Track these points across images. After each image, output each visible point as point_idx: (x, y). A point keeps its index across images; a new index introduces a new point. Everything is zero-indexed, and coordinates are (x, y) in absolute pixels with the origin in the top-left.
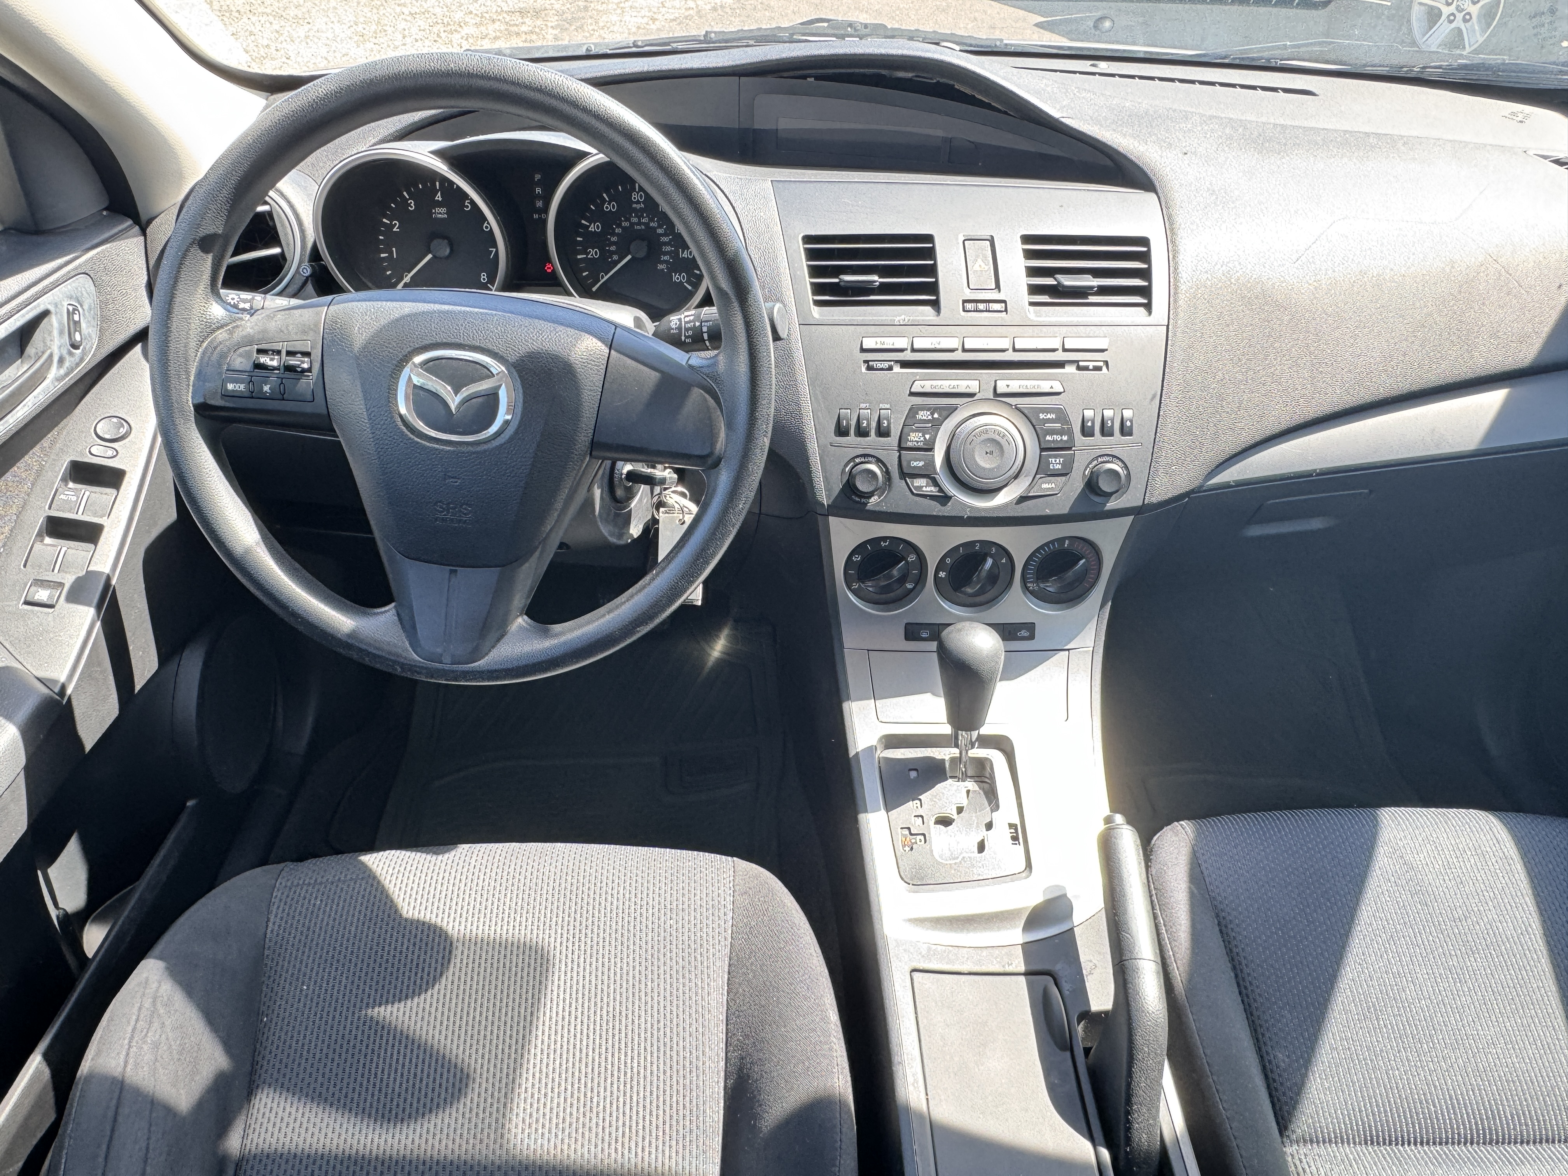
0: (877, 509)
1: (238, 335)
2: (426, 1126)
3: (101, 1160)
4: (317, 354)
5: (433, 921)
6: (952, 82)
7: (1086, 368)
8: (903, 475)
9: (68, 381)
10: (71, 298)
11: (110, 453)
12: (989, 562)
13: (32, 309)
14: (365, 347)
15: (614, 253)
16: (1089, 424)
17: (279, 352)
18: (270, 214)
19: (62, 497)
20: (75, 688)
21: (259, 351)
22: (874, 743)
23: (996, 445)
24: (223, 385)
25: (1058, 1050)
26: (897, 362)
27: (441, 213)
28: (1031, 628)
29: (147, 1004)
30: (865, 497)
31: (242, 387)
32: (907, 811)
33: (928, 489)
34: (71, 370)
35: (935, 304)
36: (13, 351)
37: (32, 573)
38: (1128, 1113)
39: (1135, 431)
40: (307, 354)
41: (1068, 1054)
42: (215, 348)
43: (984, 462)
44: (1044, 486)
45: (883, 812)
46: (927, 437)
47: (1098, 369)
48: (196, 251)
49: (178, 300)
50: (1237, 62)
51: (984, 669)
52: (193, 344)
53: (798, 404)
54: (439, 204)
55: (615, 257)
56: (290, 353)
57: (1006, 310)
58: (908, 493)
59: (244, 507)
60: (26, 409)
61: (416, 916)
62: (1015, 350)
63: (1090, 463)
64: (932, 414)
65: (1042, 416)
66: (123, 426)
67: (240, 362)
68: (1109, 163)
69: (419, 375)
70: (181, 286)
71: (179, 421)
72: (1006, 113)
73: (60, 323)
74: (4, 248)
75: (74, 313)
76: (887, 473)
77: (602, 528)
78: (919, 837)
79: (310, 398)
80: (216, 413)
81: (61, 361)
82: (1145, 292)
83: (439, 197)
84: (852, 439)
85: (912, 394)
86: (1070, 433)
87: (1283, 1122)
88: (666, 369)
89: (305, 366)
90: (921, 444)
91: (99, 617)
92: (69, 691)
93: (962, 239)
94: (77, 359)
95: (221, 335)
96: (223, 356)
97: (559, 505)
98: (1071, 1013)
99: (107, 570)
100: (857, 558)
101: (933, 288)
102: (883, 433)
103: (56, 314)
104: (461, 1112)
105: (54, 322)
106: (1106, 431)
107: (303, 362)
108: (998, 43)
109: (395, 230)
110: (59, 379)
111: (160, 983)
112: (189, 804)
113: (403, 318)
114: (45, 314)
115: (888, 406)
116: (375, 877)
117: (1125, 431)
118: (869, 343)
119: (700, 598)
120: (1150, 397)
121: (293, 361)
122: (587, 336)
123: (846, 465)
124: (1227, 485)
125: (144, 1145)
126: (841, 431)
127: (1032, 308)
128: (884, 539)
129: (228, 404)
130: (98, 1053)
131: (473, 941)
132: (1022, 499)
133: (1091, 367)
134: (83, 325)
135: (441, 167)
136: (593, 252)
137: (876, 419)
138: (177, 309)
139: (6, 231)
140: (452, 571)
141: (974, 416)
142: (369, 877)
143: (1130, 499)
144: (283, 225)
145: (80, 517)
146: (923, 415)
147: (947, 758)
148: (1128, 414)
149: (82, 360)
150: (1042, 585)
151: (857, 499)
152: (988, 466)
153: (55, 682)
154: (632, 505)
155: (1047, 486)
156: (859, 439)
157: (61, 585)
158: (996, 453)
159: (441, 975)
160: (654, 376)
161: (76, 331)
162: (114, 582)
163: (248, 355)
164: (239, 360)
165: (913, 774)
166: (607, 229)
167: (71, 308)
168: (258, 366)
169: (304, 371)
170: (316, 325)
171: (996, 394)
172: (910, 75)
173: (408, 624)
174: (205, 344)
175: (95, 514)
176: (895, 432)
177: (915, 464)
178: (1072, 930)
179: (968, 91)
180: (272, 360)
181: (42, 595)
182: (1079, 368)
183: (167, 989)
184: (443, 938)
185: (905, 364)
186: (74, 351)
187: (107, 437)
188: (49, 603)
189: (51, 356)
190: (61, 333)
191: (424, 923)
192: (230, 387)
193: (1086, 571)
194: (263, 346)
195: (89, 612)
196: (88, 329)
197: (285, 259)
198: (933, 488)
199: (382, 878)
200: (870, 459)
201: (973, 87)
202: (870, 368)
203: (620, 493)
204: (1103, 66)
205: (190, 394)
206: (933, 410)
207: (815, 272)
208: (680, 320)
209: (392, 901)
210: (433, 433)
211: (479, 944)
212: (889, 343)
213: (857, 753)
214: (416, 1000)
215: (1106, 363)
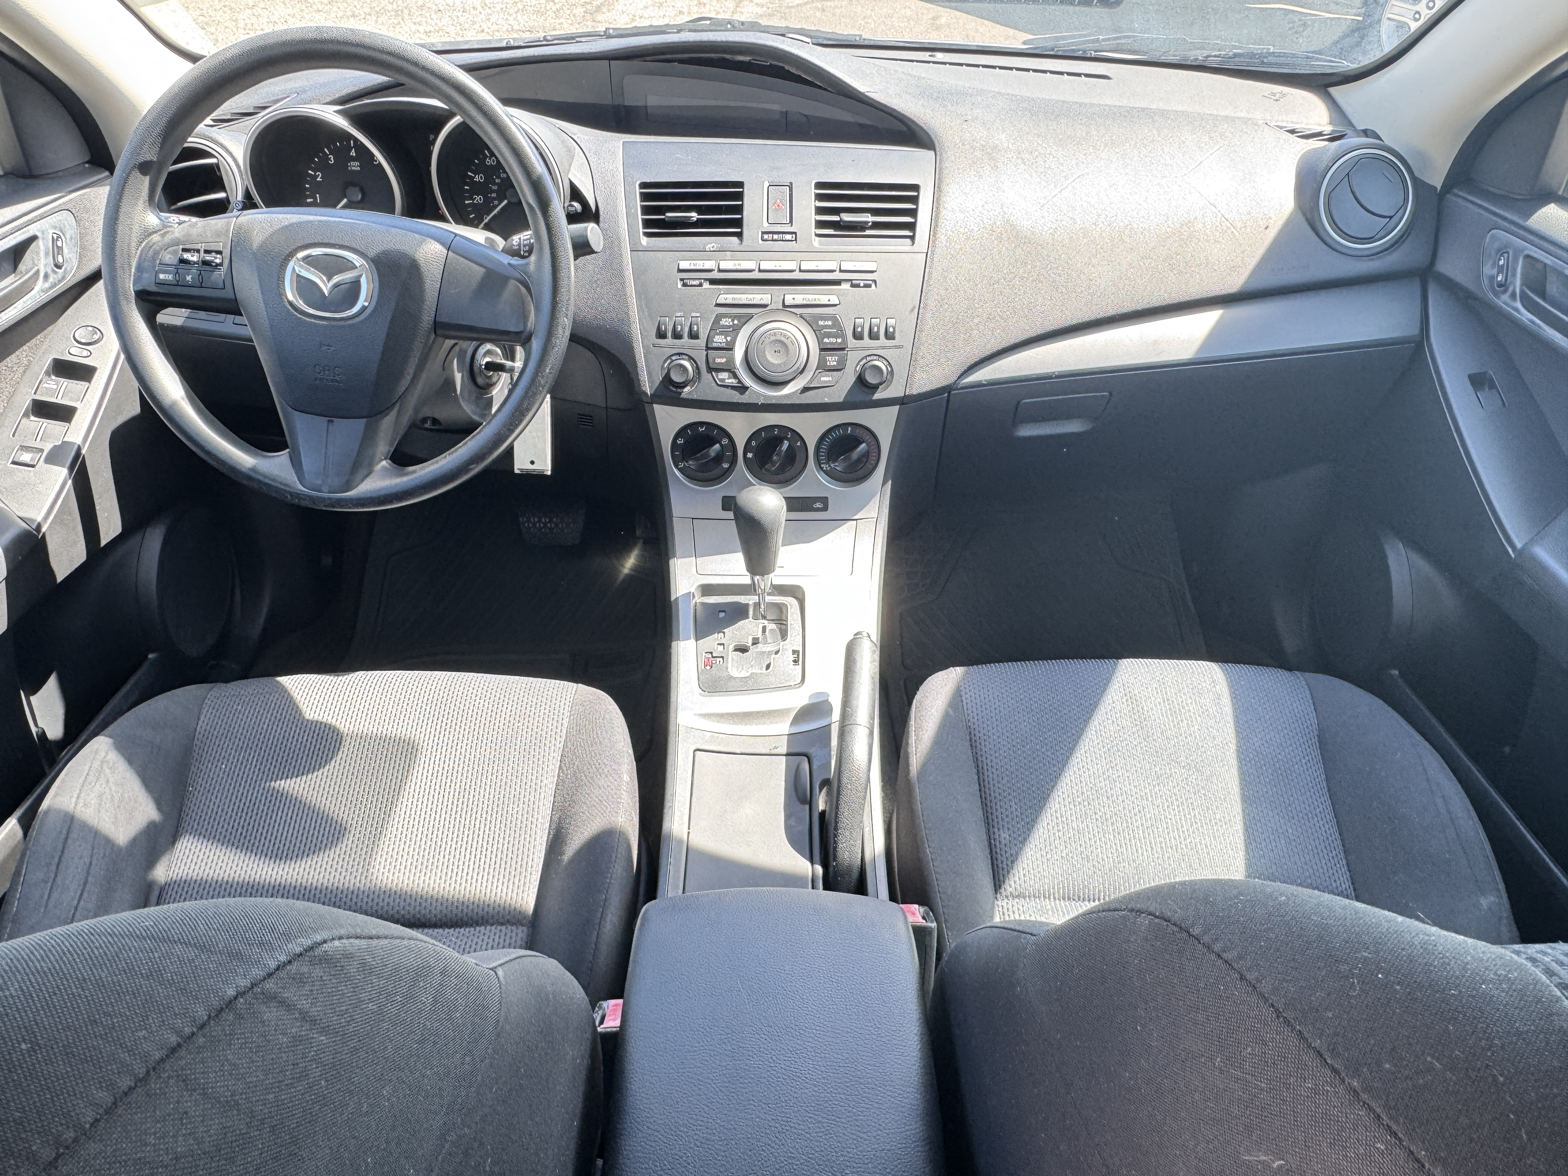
0: (690, 397)
1: (168, 238)
2: (309, 863)
3: (54, 867)
4: (227, 253)
5: (329, 722)
6: (781, 64)
7: (858, 286)
8: (710, 370)
9: (52, 293)
10: (55, 228)
11: (85, 353)
12: (786, 444)
13: (23, 233)
14: (261, 247)
15: (495, 199)
16: (859, 329)
17: (198, 251)
18: (217, 165)
19: (45, 385)
20: (49, 527)
21: (184, 250)
22: (693, 590)
23: (782, 345)
24: (156, 276)
25: (798, 803)
26: (706, 280)
27: (355, 166)
28: (825, 500)
29: (96, 764)
30: (677, 387)
31: (170, 277)
32: (711, 642)
33: (730, 381)
34: (54, 286)
35: (739, 235)
36: (7, 266)
37: (18, 441)
38: (835, 836)
39: (897, 335)
40: (219, 252)
41: (807, 807)
42: (151, 247)
43: (773, 359)
44: (823, 379)
45: (692, 641)
46: (729, 339)
47: (869, 286)
48: (137, 174)
49: (123, 210)
50: (1060, 53)
51: (765, 520)
52: (134, 244)
53: (627, 314)
54: (353, 159)
55: (496, 202)
56: (207, 252)
57: (796, 240)
58: (714, 384)
59: (173, 371)
60: (16, 310)
61: (316, 718)
62: (801, 271)
63: (860, 361)
64: (733, 321)
65: (821, 323)
66: (96, 333)
67: (169, 258)
68: (904, 129)
69: (301, 266)
70: (125, 200)
71: (123, 303)
72: (825, 89)
73: (47, 248)
74: (3, 187)
75: (57, 240)
76: (697, 368)
77: (464, 407)
78: (718, 659)
79: (221, 286)
80: (153, 298)
81: (46, 276)
82: (911, 226)
83: (353, 153)
84: (669, 341)
85: (718, 305)
86: (843, 336)
87: (998, 884)
88: (489, 266)
89: (218, 261)
90: (723, 345)
91: (70, 476)
92: (44, 530)
93: (766, 184)
94: (60, 277)
95: (156, 238)
96: (157, 253)
97: (410, 370)
98: (814, 780)
99: (79, 441)
100: (680, 441)
101: (739, 223)
102: (694, 336)
103: (43, 239)
104: (337, 853)
105: (41, 246)
106: (873, 336)
107: (216, 258)
108: (858, 39)
109: (318, 179)
110: (45, 291)
111: (107, 753)
112: (150, 656)
113: (292, 225)
114: (34, 238)
115: (698, 315)
116: (286, 691)
117: (889, 336)
118: (684, 265)
119: (550, 468)
120: (909, 309)
121: (208, 258)
122: (433, 241)
123: (665, 361)
124: (979, 385)
125: (87, 860)
126: (661, 335)
127: (817, 239)
128: (702, 424)
129: (160, 291)
130: (56, 795)
131: (359, 735)
132: (806, 389)
133: (862, 285)
134: (65, 251)
135: (342, 123)
136: (478, 198)
137: (689, 325)
138: (122, 217)
139: (6, 175)
140: (329, 421)
141: (767, 323)
142: (284, 692)
143: (894, 391)
144: (227, 175)
145: (59, 401)
146: (725, 322)
147: (751, 603)
148: (891, 322)
149: (64, 278)
150: (832, 465)
151: (674, 389)
152: (776, 362)
153: (33, 521)
154: (494, 393)
155: (826, 379)
156: (675, 341)
157: (42, 450)
158: (782, 350)
159: (332, 758)
160: (482, 270)
161: (58, 254)
162: (84, 452)
163: (176, 252)
164: (168, 256)
165: (722, 615)
166: (489, 180)
167: (55, 236)
168: (183, 261)
169: (217, 265)
170: (228, 231)
171: (784, 305)
172: (747, 59)
173: (296, 462)
174: (143, 245)
175: (71, 399)
176: (703, 335)
177: (718, 360)
178: (830, 725)
179: (793, 70)
180: (193, 256)
181: (26, 457)
182: (853, 286)
183: (114, 757)
184: (336, 734)
185: (713, 282)
186: (57, 270)
187: (83, 341)
188: (31, 463)
189: (38, 272)
190: (47, 254)
191: (321, 723)
192: (162, 276)
193: (866, 455)
194: (188, 246)
195: (64, 472)
196: (70, 255)
197: (229, 202)
198: (733, 381)
199: (292, 693)
200: (684, 357)
201: (798, 68)
202: (685, 285)
203: (480, 381)
204: (940, 56)
205: (132, 282)
206: (733, 317)
207: (646, 210)
208: (520, 239)
209: (298, 707)
210: (311, 311)
211: (362, 738)
212: (700, 265)
213: (677, 599)
214: (310, 776)
215: (875, 281)
